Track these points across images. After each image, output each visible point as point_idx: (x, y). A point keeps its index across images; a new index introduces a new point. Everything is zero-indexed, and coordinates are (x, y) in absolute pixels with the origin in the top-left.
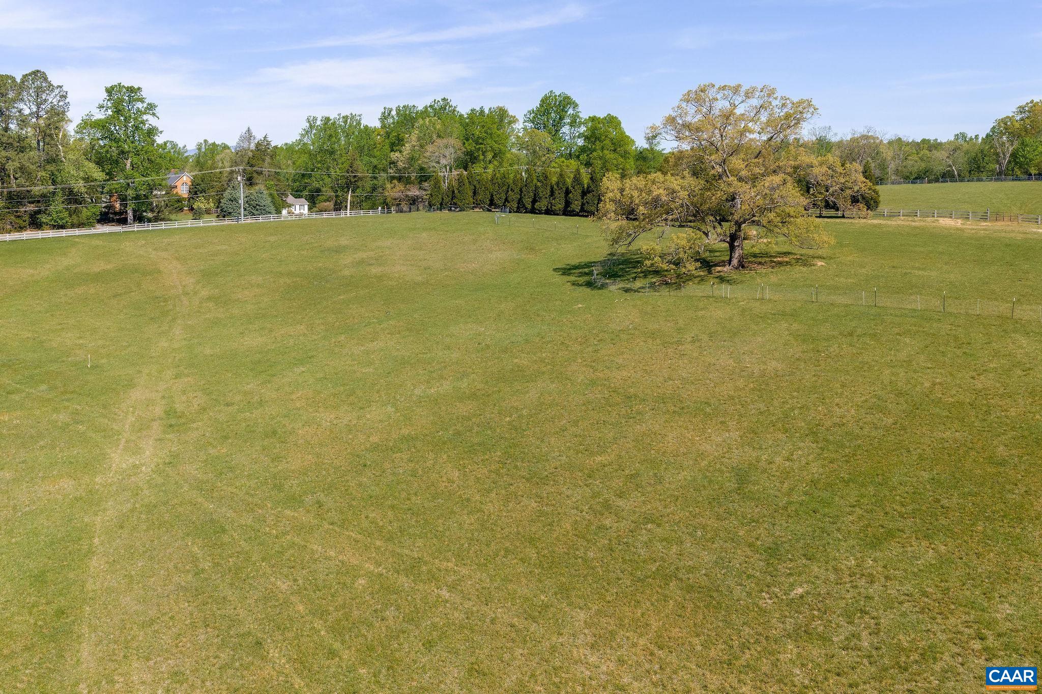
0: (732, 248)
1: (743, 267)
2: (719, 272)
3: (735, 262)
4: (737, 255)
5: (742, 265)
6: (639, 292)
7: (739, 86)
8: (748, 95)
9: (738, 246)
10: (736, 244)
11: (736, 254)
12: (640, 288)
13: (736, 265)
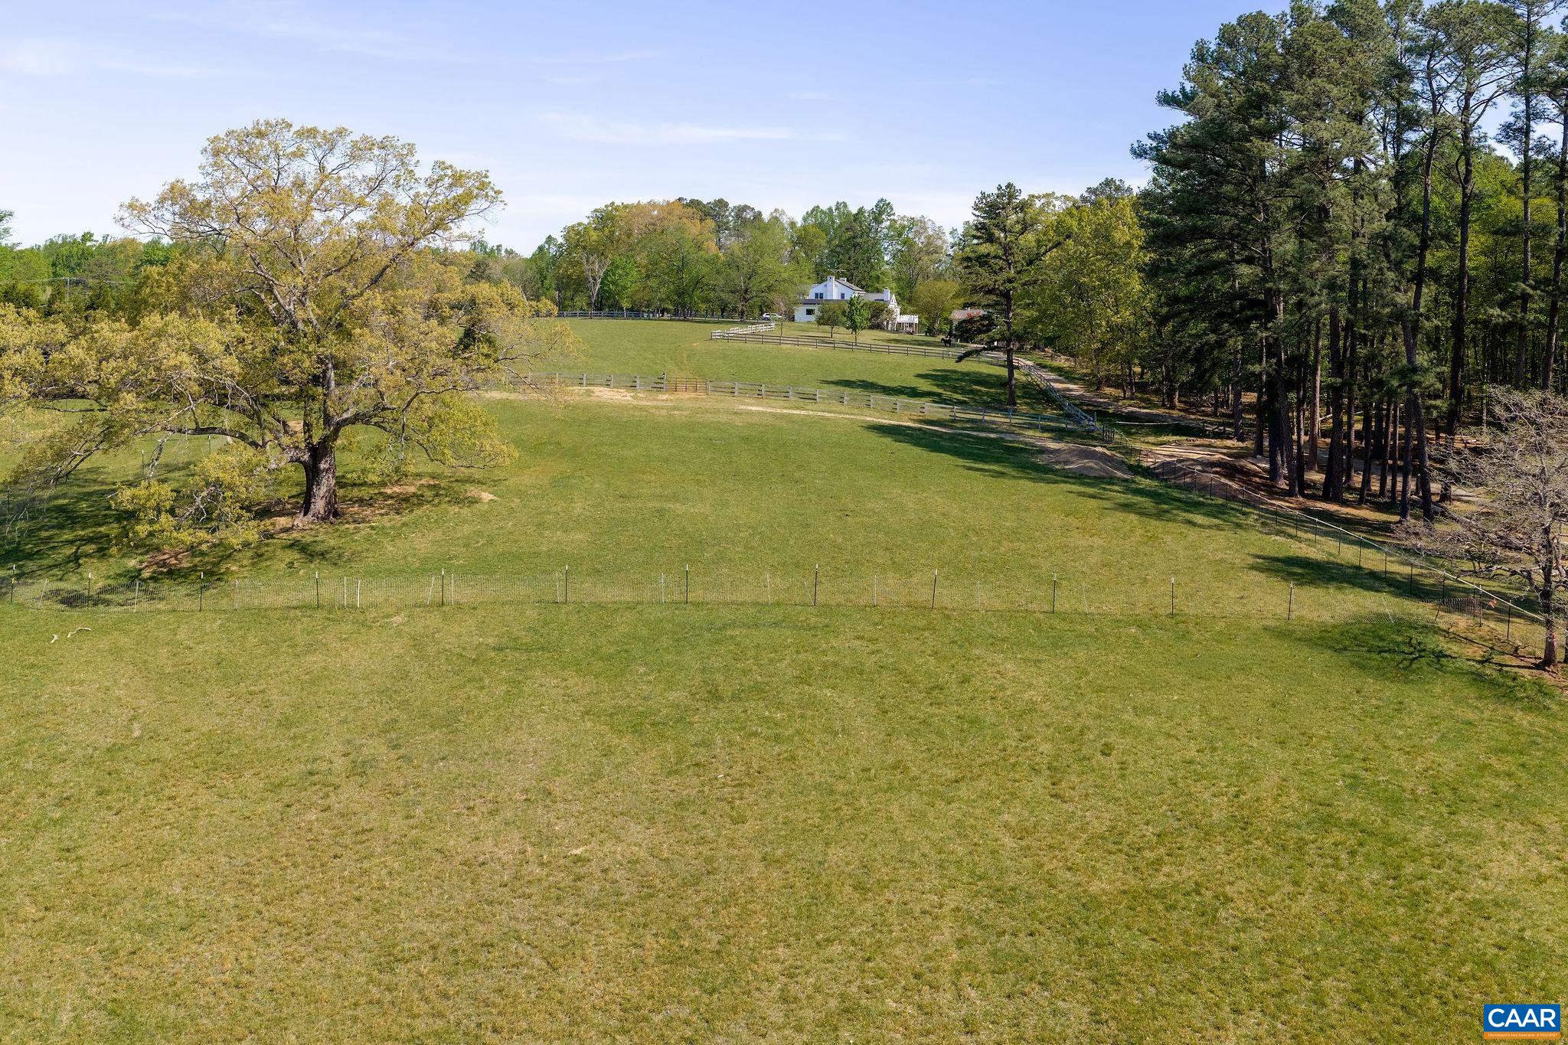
0: (313, 473)
1: (336, 514)
2: (286, 530)
3: (319, 505)
4: (324, 489)
5: (333, 513)
6: (108, 603)
7: (341, 132)
8: (357, 153)
9: (327, 470)
10: (323, 466)
11: (321, 491)
12: (104, 591)
13: (322, 512)
